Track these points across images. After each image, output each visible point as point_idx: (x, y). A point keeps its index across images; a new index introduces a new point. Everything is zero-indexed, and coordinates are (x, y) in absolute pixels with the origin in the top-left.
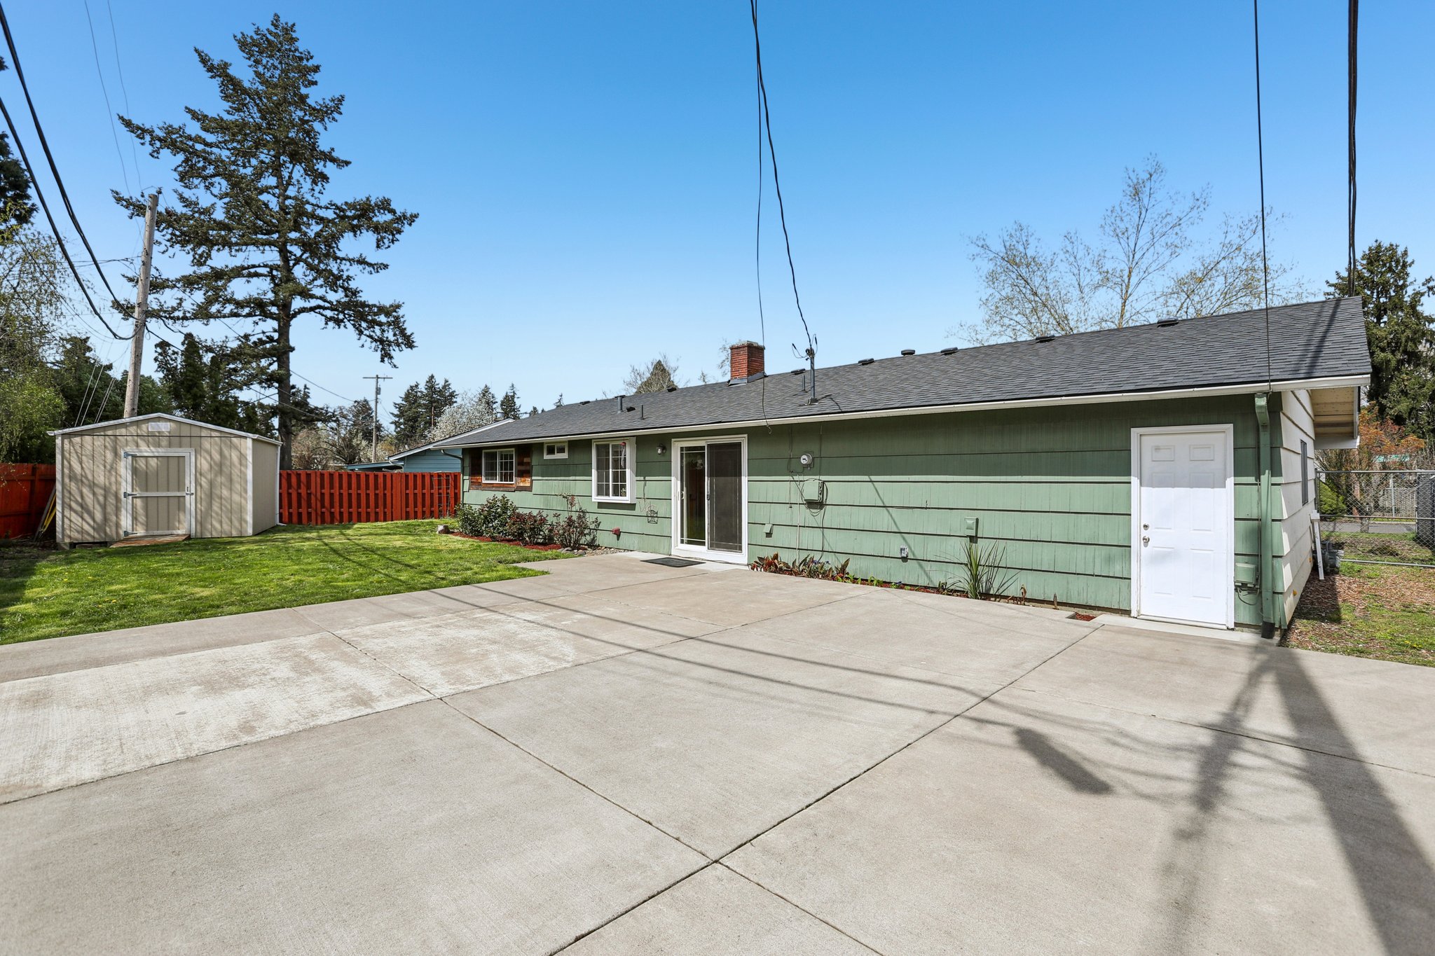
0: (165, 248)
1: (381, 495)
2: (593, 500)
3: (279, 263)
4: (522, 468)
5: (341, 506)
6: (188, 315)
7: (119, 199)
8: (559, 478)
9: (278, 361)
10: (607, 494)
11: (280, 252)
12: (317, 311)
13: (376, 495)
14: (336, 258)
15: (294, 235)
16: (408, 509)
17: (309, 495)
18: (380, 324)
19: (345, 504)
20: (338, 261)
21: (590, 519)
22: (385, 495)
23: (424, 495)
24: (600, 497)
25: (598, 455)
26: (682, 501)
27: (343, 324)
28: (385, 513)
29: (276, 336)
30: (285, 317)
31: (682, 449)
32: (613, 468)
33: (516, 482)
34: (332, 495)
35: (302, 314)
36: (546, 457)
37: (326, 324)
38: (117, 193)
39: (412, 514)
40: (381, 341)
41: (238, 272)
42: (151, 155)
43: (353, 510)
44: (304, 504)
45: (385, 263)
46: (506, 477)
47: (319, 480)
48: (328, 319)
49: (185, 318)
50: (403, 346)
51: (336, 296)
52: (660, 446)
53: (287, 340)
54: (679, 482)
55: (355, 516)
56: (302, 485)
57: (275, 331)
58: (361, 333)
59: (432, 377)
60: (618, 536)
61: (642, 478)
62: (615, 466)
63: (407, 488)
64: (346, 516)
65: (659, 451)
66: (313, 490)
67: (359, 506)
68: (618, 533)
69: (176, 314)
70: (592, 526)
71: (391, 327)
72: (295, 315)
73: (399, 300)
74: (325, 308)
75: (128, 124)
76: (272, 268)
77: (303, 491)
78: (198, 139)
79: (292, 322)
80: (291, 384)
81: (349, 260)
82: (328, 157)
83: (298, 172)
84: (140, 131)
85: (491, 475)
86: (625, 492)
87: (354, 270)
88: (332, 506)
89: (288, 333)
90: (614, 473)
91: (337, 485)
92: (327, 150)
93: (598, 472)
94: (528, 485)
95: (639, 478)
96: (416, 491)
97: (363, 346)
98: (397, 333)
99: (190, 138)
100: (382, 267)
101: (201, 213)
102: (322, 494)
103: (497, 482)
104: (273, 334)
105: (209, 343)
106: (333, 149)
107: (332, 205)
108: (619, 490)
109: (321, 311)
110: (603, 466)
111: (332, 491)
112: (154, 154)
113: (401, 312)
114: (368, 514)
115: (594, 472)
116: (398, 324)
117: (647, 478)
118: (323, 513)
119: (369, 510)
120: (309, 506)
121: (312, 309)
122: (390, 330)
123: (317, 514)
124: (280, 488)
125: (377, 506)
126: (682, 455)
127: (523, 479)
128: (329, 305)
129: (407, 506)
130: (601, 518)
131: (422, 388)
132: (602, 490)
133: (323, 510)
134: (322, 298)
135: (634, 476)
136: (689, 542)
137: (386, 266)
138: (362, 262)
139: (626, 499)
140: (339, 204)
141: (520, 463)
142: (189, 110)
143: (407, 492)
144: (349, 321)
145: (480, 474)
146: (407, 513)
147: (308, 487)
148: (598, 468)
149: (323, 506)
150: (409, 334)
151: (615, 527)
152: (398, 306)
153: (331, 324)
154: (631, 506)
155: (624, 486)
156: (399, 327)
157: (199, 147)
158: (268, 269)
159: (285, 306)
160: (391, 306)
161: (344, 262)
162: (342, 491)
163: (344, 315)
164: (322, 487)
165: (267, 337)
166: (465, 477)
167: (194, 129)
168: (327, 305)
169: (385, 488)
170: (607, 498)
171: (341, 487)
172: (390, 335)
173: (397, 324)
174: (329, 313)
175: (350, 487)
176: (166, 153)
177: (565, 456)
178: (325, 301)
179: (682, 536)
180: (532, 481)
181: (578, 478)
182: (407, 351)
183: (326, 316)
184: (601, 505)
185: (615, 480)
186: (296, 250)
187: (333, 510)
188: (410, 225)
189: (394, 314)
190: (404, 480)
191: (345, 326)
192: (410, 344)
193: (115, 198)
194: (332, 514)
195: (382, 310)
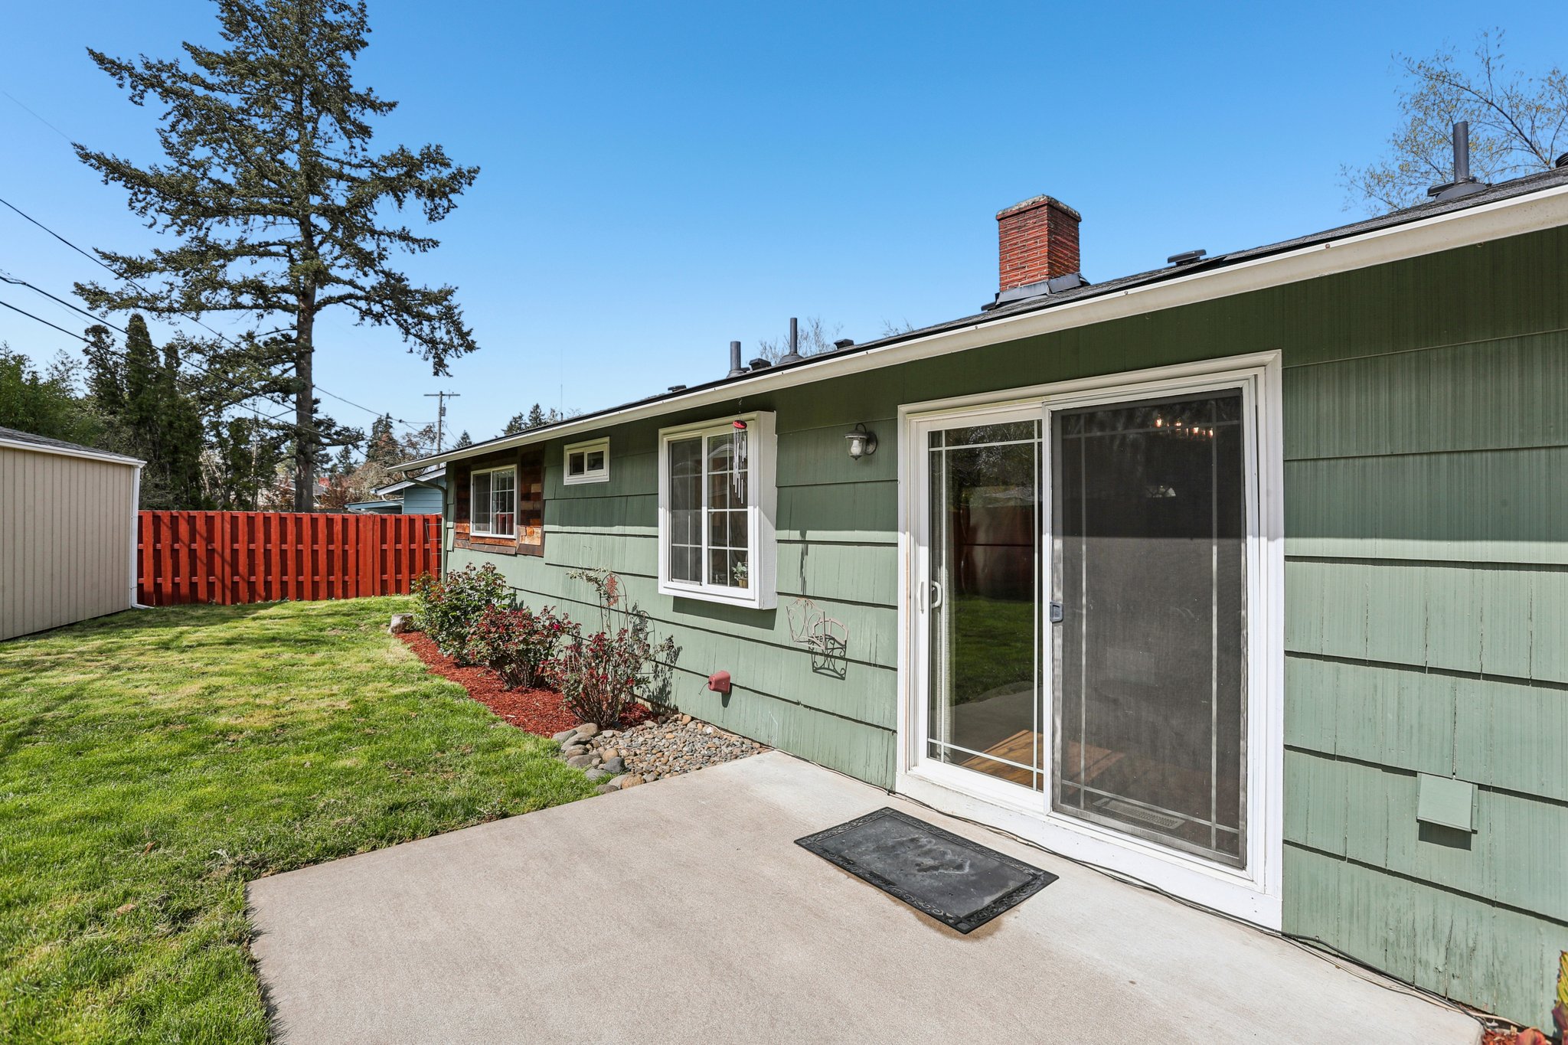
0: (152, 221)
1: (338, 552)
2: (662, 591)
3: (300, 239)
4: (529, 506)
5: (268, 572)
6: (176, 305)
7: (86, 157)
8: (592, 529)
9: (297, 366)
10: (697, 578)
11: (301, 224)
12: (348, 301)
13: (330, 553)
14: (373, 232)
15: (315, 200)
16: (385, 577)
17: (211, 553)
18: (429, 318)
19: (276, 568)
20: (376, 237)
21: (657, 635)
22: (345, 552)
23: (412, 552)
24: (678, 584)
25: (674, 471)
26: (934, 613)
27: (383, 319)
28: (345, 583)
29: (294, 334)
30: (307, 311)
31: (934, 438)
32: (713, 504)
33: (519, 533)
34: (251, 553)
35: (328, 306)
36: (569, 480)
37: (363, 319)
38: (83, 149)
39: (392, 585)
40: (432, 342)
41: (243, 250)
42: (131, 99)
43: (289, 578)
44: (201, 569)
45: (434, 239)
46: (504, 525)
47: (228, 527)
48: (364, 313)
49: (171, 309)
50: (462, 349)
51: (370, 281)
52: (856, 431)
53: (309, 340)
54: (924, 552)
55: (292, 588)
56: (198, 537)
57: (294, 328)
58: (407, 332)
59: (537, 406)
60: (726, 696)
61: (795, 535)
62: (718, 500)
63: (383, 541)
64: (276, 588)
65: (856, 448)
66: (217, 545)
67: (299, 571)
68: (724, 688)
69: (161, 305)
70: (662, 657)
71: (443, 322)
72: (319, 307)
73: (451, 284)
74: (358, 298)
75: (100, 59)
76: (290, 246)
77: (199, 546)
78: (197, 80)
79: (315, 316)
80: (314, 397)
81: (389, 235)
82: (367, 102)
83: (326, 122)
84: (113, 67)
85: (483, 519)
86: (745, 574)
87: (395, 248)
88: (252, 571)
89: (310, 330)
90: (713, 517)
91: (260, 535)
92: (362, 91)
93: (674, 517)
94: (537, 542)
95: (785, 534)
96: (399, 546)
97: (411, 351)
98: (452, 329)
99: (185, 78)
100: (431, 243)
101: (192, 167)
102: (235, 553)
103: (490, 535)
104: (290, 332)
105: (196, 341)
106: (370, 89)
107: (367, 162)
108: (729, 569)
109: (353, 301)
110: (685, 499)
111: (252, 546)
112: (137, 100)
113: (454, 300)
114: (315, 585)
115: (664, 515)
116: (451, 317)
117: (811, 535)
118: (235, 584)
120: (210, 571)
121: (341, 299)
122: (442, 326)
123: (224, 586)
124: (140, 540)
125: (330, 572)
126: (934, 458)
127: (529, 529)
128: (363, 294)
129: (383, 571)
130: (681, 638)
131: (526, 419)
132: (683, 566)
133: (236, 578)
134: (351, 283)
135: (771, 528)
136: (956, 758)
137: (436, 244)
138: (404, 237)
139: (747, 597)
140: (375, 161)
141: (526, 496)
142: (187, 46)
143: (384, 547)
144: (390, 315)
145: (467, 518)
146: (384, 583)
147: (210, 539)
148: (674, 506)
149: (235, 571)
150: (465, 329)
151: (716, 671)
152: (450, 292)
153: (368, 320)
154: (764, 618)
155: (742, 557)
156: (453, 322)
157: (200, 91)
158: (285, 248)
159: (305, 295)
160: (440, 292)
161: (382, 237)
162: (269, 546)
163: (383, 306)
164: (234, 539)
165: (283, 335)
166: (450, 524)
167: (188, 66)
168: (360, 293)
169: (345, 541)
170: (693, 586)
171: (268, 540)
172: (441, 334)
173: (449, 316)
174: (363, 304)
175: (283, 539)
176: (152, 96)
177: (602, 475)
178: (356, 287)
179: (932, 732)
180: (544, 533)
181: (629, 530)
182: (468, 356)
183: (360, 309)
184: (681, 604)
185: (717, 536)
186: (324, 224)
187: (253, 579)
188: (470, 184)
189: (445, 303)
190: (378, 527)
191: (387, 322)
192: (470, 347)
193: (80, 156)
194: (251, 586)
195: (430, 298)
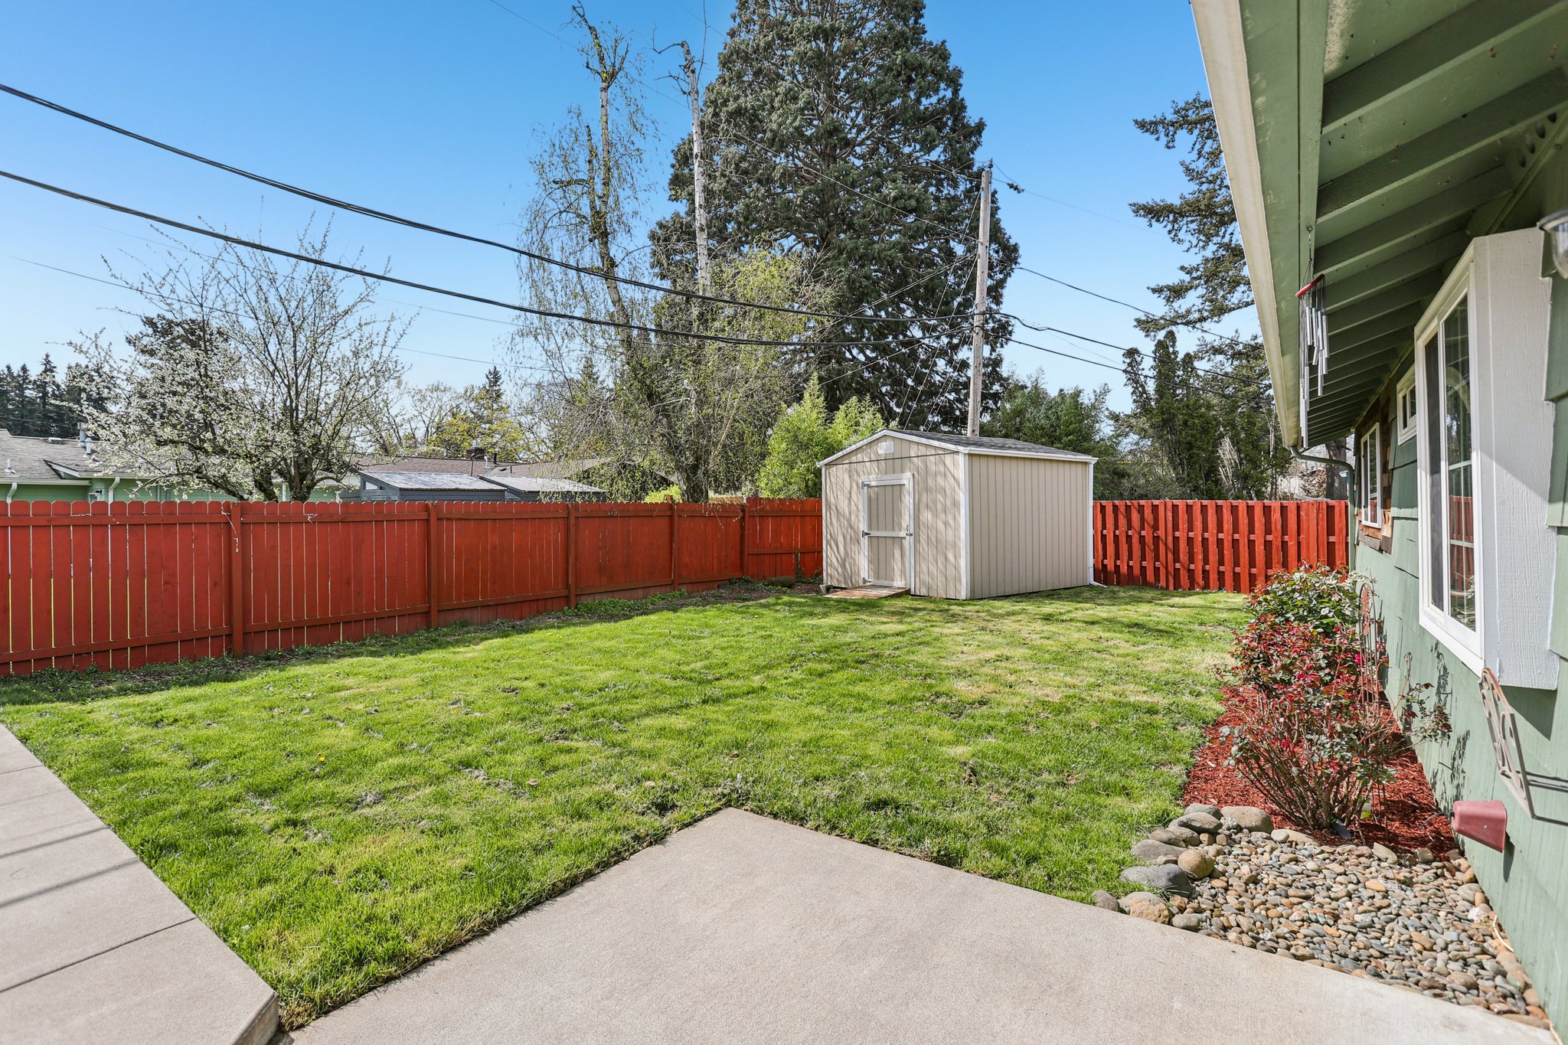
1: (1277, 544)
4: (1386, 480)
5: (1206, 561)
7: (1136, 211)
8: (1412, 512)
13: (1268, 544)
17: (1156, 540)
19: (1213, 557)
22: (1285, 543)
33: (1382, 521)
34: (1190, 542)
38: (1136, 205)
42: (1165, 146)
43: (1226, 568)
44: (1150, 555)
47: (1170, 515)
55: (1229, 579)
56: (1146, 525)
64: (1213, 577)
66: (1162, 533)
67: (1236, 562)
75: (1142, 124)
77: (1147, 533)
84: (1151, 127)
88: (1191, 560)
91: (1198, 523)
94: (1390, 533)
102: (1176, 540)
103: (1369, 523)
111: (1191, 534)
112: (1169, 144)
118: (1177, 571)
119: (1254, 571)
120: (1157, 557)
123: (1167, 572)
125: (1268, 565)
127: (1386, 514)
133: (1178, 565)
141: (1384, 467)
147: (1155, 527)
149: (1176, 559)
162: (1206, 535)
164: (1175, 528)
166: (1356, 511)
169: (1284, 532)
176: (1181, 135)
180: (1393, 519)
187: (1192, 567)
190: (1324, 515)
193: (1133, 211)
194: (1191, 572)
